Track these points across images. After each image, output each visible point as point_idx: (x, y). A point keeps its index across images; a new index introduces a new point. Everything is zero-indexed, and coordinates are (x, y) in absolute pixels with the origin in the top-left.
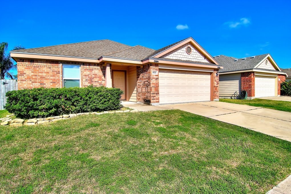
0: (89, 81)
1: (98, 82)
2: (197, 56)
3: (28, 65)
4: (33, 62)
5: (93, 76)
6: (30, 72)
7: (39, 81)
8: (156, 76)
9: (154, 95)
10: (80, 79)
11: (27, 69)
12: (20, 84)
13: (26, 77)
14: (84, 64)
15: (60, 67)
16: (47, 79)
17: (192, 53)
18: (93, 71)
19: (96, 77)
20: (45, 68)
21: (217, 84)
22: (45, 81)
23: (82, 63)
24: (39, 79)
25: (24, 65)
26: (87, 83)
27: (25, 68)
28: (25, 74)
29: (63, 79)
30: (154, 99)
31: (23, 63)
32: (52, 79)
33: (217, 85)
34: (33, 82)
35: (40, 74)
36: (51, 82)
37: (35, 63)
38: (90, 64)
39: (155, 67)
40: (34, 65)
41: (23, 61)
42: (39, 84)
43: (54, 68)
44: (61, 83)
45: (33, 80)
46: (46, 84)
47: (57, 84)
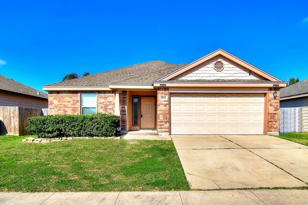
0: (104, 109)
1: (113, 109)
2: (234, 72)
3: (55, 96)
4: (59, 93)
5: (108, 103)
6: (57, 102)
7: (63, 109)
8: (165, 101)
9: (162, 124)
10: (96, 106)
11: (55, 99)
12: (50, 112)
13: (54, 106)
14: (99, 92)
15: (79, 96)
16: (68, 107)
17: (225, 69)
18: (108, 99)
19: (110, 105)
20: (67, 98)
21: (274, 110)
22: (67, 109)
23: (97, 91)
24: (63, 107)
25: (53, 96)
26: (102, 110)
27: (53, 99)
28: (53, 103)
29: (82, 107)
30: (162, 128)
31: (52, 95)
32: (72, 107)
33: (275, 112)
34: (58, 110)
35: (64, 103)
36: (72, 110)
37: (60, 94)
38: (105, 92)
39: (163, 91)
40: (60, 96)
41: (52, 93)
42: (63, 111)
43: (75, 98)
44: (79, 110)
45: (58, 109)
46: (68, 111)
47: (76, 112)
